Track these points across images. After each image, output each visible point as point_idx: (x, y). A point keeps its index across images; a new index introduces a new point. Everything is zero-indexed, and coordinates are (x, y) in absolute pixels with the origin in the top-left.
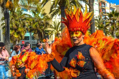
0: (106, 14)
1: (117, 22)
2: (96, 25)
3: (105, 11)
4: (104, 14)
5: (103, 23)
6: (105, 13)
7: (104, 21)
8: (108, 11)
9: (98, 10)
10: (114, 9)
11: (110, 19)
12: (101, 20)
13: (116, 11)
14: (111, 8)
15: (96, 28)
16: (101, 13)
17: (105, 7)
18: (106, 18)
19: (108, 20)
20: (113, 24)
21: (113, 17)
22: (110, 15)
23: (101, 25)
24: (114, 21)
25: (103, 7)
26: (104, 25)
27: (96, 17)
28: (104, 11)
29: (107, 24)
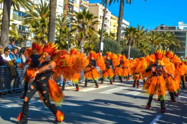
0: (74, 13)
1: (88, 28)
2: (57, 28)
4: (70, 13)
5: (68, 26)
6: (72, 12)
7: (69, 23)
8: (77, 9)
9: (62, 5)
10: (86, 8)
11: (79, 22)
12: (65, 21)
13: (88, 12)
14: (81, 6)
15: (56, 31)
16: (66, 11)
17: (73, 3)
18: (72, 19)
19: (76, 22)
20: (82, 29)
21: (83, 19)
22: (80, 16)
23: (63, 29)
24: (83, 26)
25: (71, 3)
26: (69, 29)
27: (58, 16)
28: (71, 9)
29: (73, 28)
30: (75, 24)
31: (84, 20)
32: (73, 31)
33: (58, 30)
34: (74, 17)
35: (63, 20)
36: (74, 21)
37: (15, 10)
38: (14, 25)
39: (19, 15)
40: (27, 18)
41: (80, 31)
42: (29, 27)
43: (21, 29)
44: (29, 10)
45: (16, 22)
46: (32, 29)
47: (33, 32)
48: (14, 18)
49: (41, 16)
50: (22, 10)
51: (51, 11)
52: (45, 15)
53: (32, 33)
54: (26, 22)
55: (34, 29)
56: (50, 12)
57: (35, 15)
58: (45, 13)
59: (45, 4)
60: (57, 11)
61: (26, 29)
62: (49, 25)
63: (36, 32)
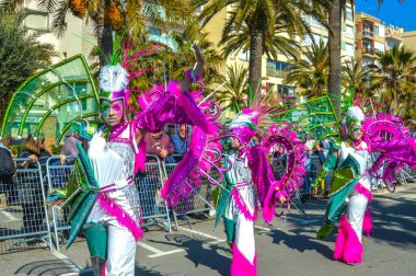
0: (375, 56)
1: (404, 80)
2: (344, 85)
3: (372, 46)
4: (368, 55)
5: (364, 80)
6: (372, 52)
7: (365, 74)
8: (381, 46)
9: (353, 42)
10: (399, 42)
11: (385, 70)
12: (359, 70)
13: (403, 49)
14: (389, 40)
15: (343, 90)
16: (360, 51)
17: (372, 35)
18: (373, 66)
19: (379, 71)
20: (391, 84)
21: (392, 63)
22: (386, 60)
23: (357, 85)
24: (394, 75)
25: (368, 36)
26: (367, 85)
27: (346, 62)
28: (369, 47)
29: (375, 82)
30: (377, 75)
31: (396, 65)
32: (378, 86)
33: (347, 87)
34: (376, 63)
35: (356, 67)
36: (375, 70)
37: (269, 60)
38: (270, 85)
39: (278, 67)
40: (291, 71)
41: (388, 86)
42: (295, 87)
43: (283, 90)
44: (292, 58)
45: (272, 80)
46: (300, 90)
47: (304, 94)
48: (270, 74)
49: (315, 65)
50: (282, 58)
51: (332, 56)
52: (322, 64)
53: (302, 98)
54: (290, 79)
55: (304, 90)
56: (330, 58)
57: (304, 64)
58: (322, 58)
59: (322, 43)
60: (343, 53)
61: (291, 91)
62: (329, 80)
63: (309, 95)
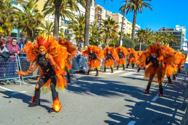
0: (102, 21)
1: (112, 31)
3: (101, 17)
4: (99, 20)
5: (98, 30)
6: (101, 19)
7: (98, 28)
8: (104, 17)
9: (94, 15)
10: (110, 17)
11: (105, 26)
12: (96, 26)
13: (112, 19)
14: (107, 16)
15: (89, 33)
16: (96, 19)
17: (101, 13)
19: (103, 27)
20: (107, 32)
22: (106, 23)
23: (95, 32)
24: (108, 29)
25: (99, 14)
26: (99, 32)
27: (91, 23)
29: (101, 31)
31: (109, 25)
32: (101, 33)
33: (91, 32)
34: (102, 23)
35: (94, 25)
36: (102, 26)
37: (62, 19)
38: (62, 29)
39: (65, 23)
40: (70, 24)
42: (71, 31)
43: (67, 32)
44: (71, 19)
45: (63, 27)
46: (73, 32)
47: (75, 34)
48: (62, 25)
49: (79, 23)
50: (67, 19)
51: (87, 19)
53: (74, 35)
54: (70, 27)
55: (75, 32)
56: (85, 20)
57: (76, 22)
58: (82, 21)
59: (82, 15)
60: (90, 19)
61: (70, 32)
62: (85, 29)
63: (77, 34)
